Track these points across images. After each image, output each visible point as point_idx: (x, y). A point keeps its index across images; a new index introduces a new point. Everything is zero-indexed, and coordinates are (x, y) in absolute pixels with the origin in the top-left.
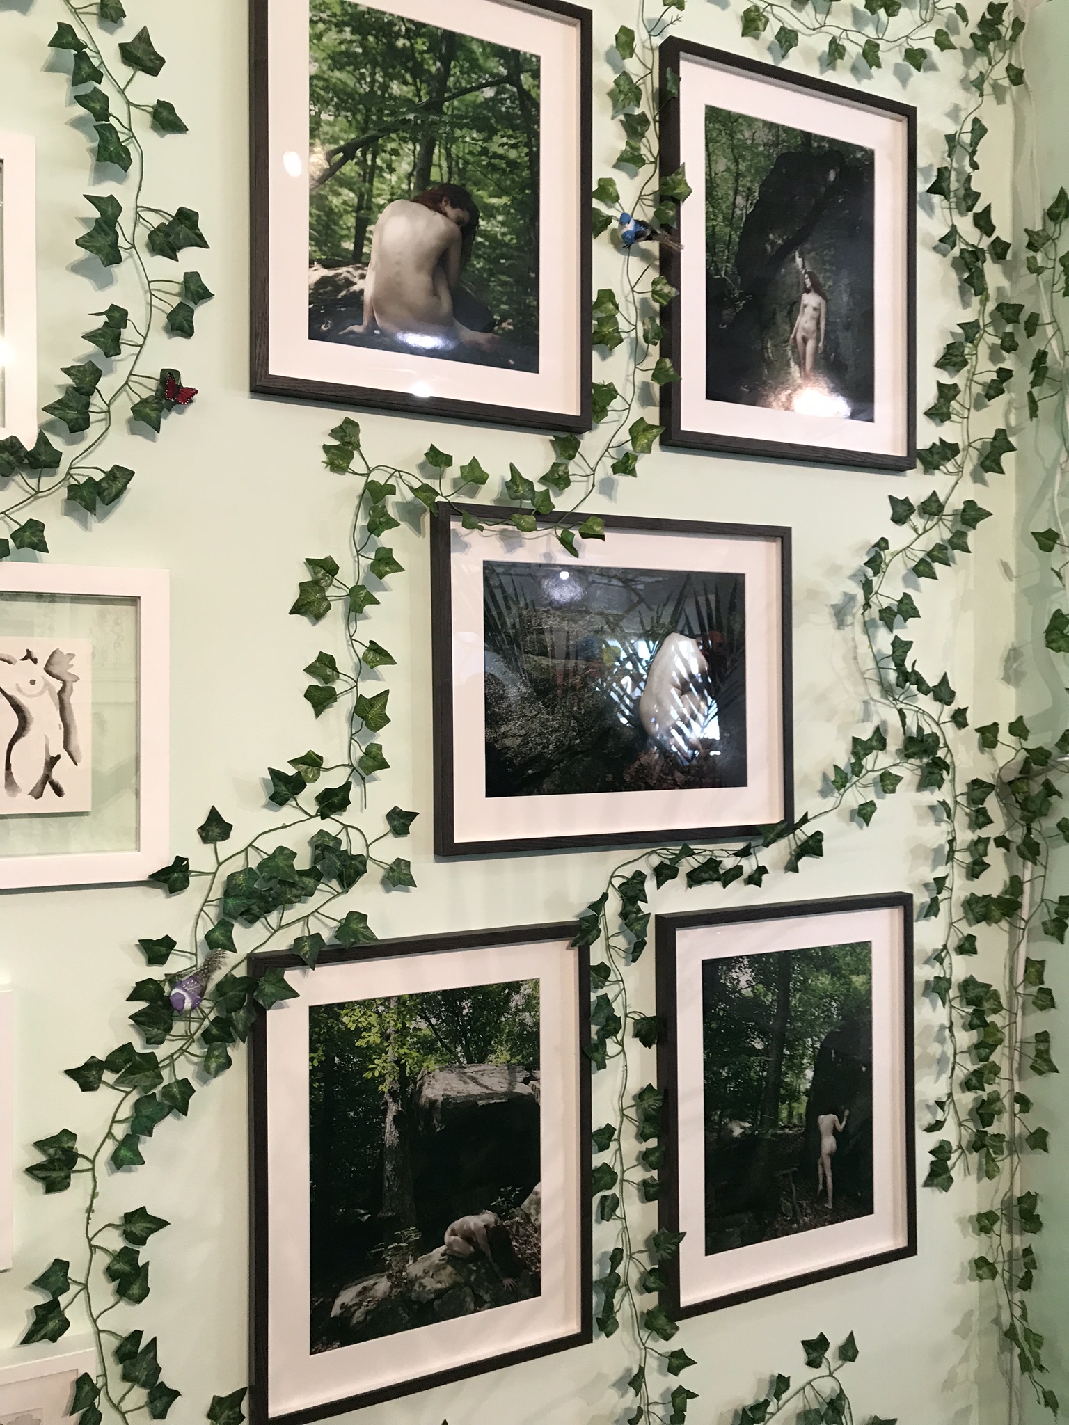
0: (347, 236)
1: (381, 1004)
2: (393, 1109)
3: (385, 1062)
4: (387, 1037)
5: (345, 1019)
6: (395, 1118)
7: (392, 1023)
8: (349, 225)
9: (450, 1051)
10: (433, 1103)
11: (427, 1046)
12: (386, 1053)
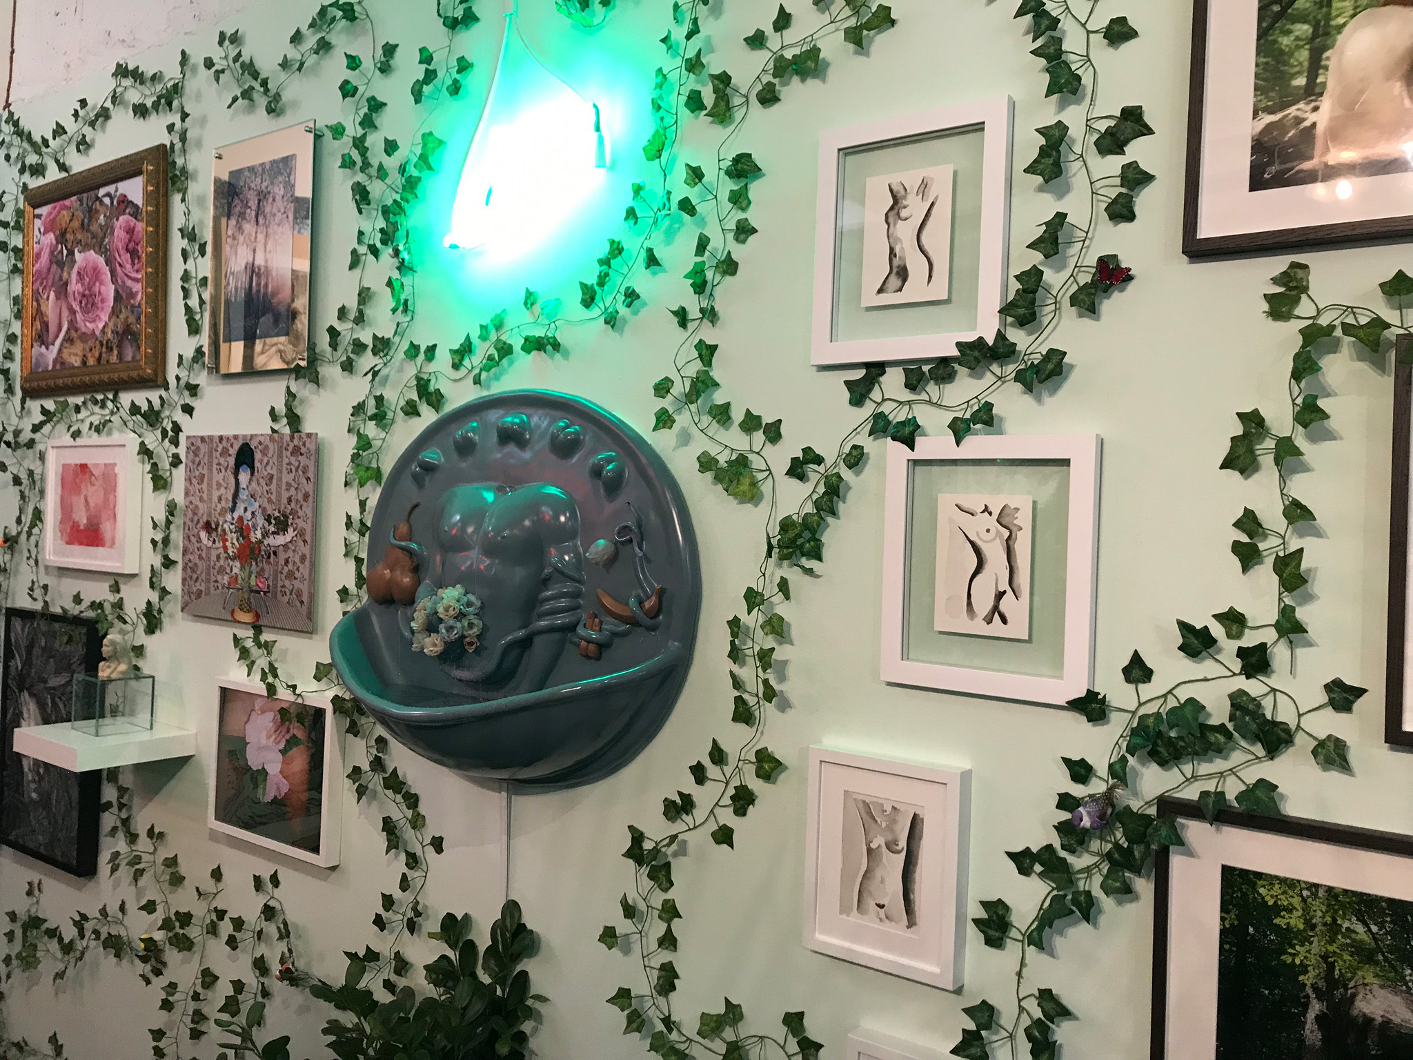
0: (1299, 73)
1: (1307, 889)
2: (1315, 1008)
3: (1309, 951)
4: (1313, 927)
5: (1262, 890)
6: (1317, 1017)
7: (1319, 914)
8: (1301, 59)
9: (1397, 972)
10: (1369, 1020)
11: (1365, 955)
12: (1311, 943)
